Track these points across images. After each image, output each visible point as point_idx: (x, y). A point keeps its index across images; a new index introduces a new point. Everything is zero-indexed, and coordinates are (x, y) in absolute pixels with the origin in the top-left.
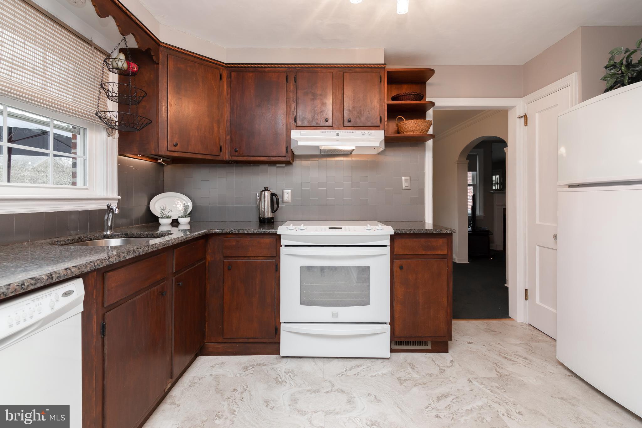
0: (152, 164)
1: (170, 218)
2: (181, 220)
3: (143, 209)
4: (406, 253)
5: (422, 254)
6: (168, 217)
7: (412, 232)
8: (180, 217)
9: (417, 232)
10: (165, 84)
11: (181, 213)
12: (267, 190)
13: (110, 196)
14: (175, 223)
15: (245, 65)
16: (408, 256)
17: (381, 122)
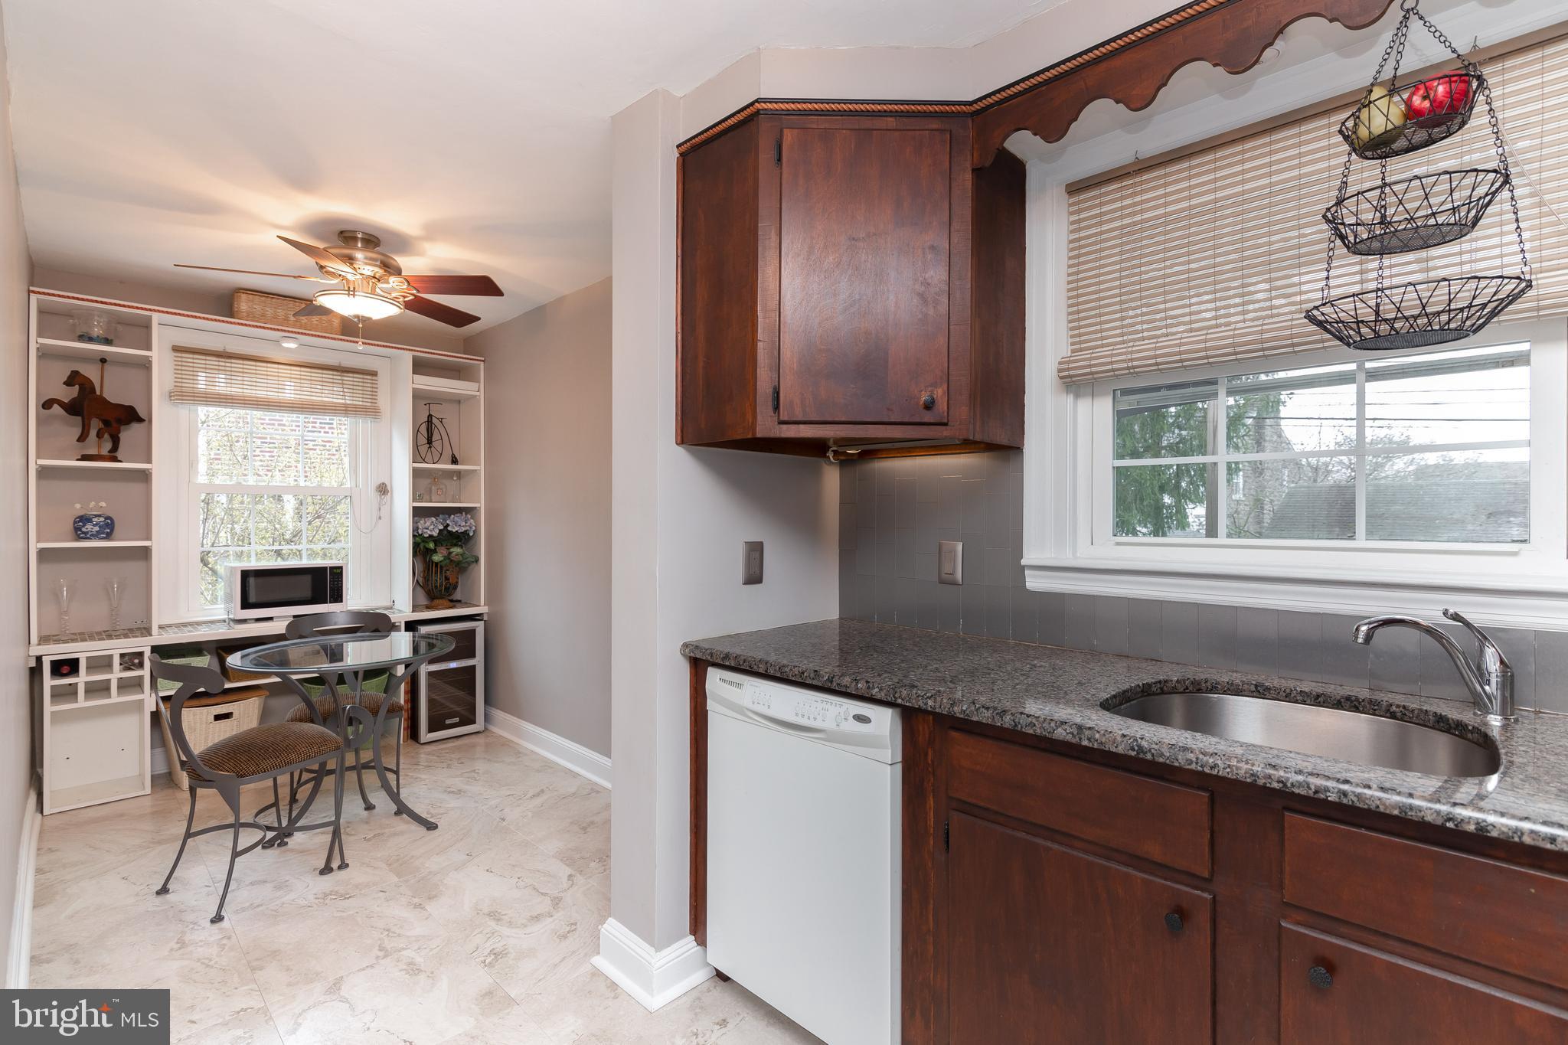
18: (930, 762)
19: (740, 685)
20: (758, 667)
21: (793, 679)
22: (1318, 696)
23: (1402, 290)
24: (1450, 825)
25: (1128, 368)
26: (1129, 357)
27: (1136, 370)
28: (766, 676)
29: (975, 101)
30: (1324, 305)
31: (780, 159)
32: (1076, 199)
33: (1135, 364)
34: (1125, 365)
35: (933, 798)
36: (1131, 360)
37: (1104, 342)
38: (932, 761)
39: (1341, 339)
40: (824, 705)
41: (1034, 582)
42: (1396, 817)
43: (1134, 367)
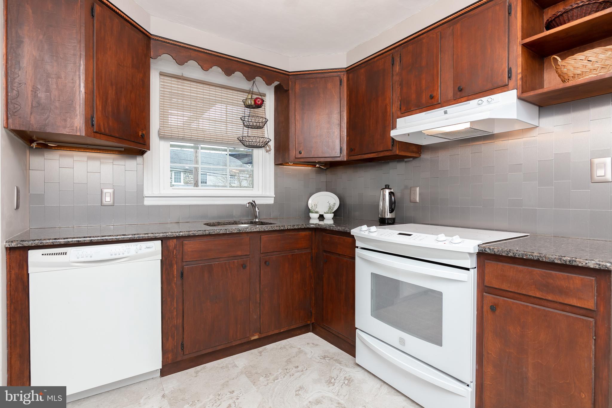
0: (311, 169)
1: (317, 213)
2: (326, 216)
3: (304, 204)
4: (505, 287)
5: (534, 296)
6: (317, 212)
7: (511, 254)
8: (325, 213)
9: (521, 256)
10: (293, 105)
11: (326, 210)
12: (388, 188)
13: (268, 194)
14: (321, 217)
15: (359, 63)
16: (509, 293)
17: (509, 77)
18: (175, 254)
25: (183, 137)
38: (176, 254)
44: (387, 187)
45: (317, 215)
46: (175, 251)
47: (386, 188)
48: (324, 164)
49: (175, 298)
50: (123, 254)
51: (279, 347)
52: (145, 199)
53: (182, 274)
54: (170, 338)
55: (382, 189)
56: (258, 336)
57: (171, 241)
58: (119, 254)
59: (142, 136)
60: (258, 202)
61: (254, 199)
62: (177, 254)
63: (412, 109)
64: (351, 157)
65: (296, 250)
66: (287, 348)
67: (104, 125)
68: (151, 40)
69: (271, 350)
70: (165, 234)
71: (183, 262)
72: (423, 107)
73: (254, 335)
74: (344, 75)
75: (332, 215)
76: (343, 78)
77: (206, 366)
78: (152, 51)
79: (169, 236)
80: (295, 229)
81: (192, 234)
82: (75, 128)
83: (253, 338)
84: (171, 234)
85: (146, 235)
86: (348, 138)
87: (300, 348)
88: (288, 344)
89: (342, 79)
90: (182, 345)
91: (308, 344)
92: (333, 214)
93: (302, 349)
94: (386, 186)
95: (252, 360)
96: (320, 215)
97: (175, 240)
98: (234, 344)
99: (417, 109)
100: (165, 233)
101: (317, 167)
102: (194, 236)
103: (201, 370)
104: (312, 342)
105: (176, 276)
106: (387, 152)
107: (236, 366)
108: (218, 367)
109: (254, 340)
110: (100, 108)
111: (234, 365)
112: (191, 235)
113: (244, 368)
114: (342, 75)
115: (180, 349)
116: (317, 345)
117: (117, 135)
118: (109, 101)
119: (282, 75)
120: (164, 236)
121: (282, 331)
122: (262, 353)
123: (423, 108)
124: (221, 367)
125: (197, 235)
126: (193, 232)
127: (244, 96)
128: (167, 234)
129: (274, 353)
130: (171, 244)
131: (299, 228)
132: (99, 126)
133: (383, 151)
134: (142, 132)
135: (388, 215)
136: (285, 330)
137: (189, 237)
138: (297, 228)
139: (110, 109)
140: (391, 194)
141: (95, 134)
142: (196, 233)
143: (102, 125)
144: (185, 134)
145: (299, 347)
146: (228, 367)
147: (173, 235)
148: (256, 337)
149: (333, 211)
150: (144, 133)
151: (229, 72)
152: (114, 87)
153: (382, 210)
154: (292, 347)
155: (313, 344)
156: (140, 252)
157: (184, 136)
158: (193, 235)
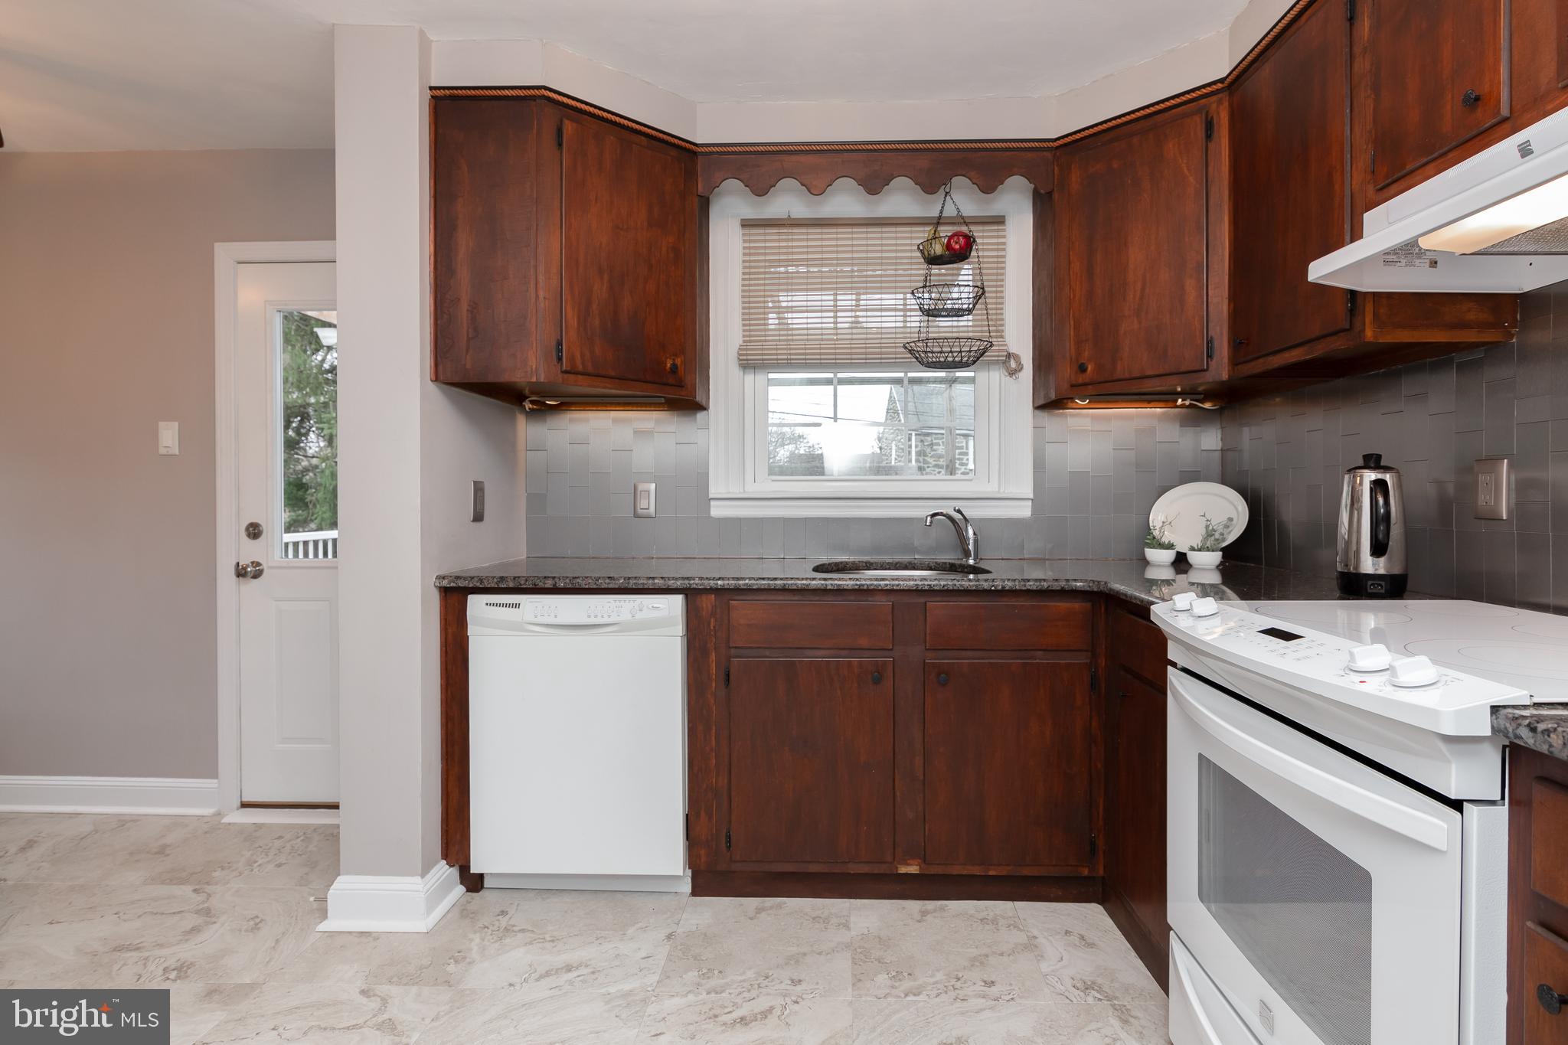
18: (712, 628)
19: (517, 606)
20: (545, 583)
21: (587, 587)
22: (897, 564)
23: (966, 340)
24: (993, 588)
25: (787, 359)
26: (789, 352)
27: (792, 361)
28: (555, 591)
29: (703, 145)
30: (919, 341)
31: (560, 145)
32: (747, 231)
33: (792, 357)
34: (785, 357)
35: (715, 652)
36: (790, 354)
37: (767, 338)
38: (714, 627)
39: (917, 358)
40: (618, 603)
41: (717, 511)
42: (975, 590)
43: (791, 359)
44: (1373, 461)
45: (1168, 556)
46: (712, 620)
47: (1366, 467)
48: (1202, 396)
49: (714, 728)
50: (609, 616)
51: (983, 914)
52: (712, 503)
53: (728, 675)
54: (703, 814)
55: (1349, 471)
56: (918, 868)
57: (704, 598)
58: (596, 616)
59: (674, 369)
60: (972, 511)
61: (958, 504)
62: (717, 628)
63: (1409, 167)
64: (1239, 367)
65: (1040, 652)
66: (1000, 924)
67: (582, 356)
68: (699, 157)
69: (953, 916)
70: (687, 582)
71: (730, 648)
72: (1446, 149)
73: (908, 862)
74: (1220, 102)
75: (1216, 557)
76: (1218, 113)
77: (785, 903)
78: (700, 179)
79: (695, 586)
80: (1028, 591)
81: (744, 585)
82: (529, 369)
83: (903, 870)
84: (700, 582)
85: (650, 581)
86: (1232, 305)
87: (1035, 937)
88: (1011, 915)
89: (1212, 118)
90: (729, 838)
91: (1067, 933)
92: (1221, 553)
93: (1041, 940)
94: (1367, 458)
95: (892, 926)
96: (1178, 553)
97: (713, 596)
98: (854, 868)
99: (1425, 160)
100: (688, 578)
101: (1182, 406)
102: (749, 590)
103: (771, 908)
104: (1083, 933)
105: (714, 677)
106: (1335, 337)
107: (847, 926)
108: (807, 914)
109: (906, 875)
110: (574, 323)
111: (844, 921)
112: (742, 587)
113: (860, 937)
114: (1214, 106)
115: (724, 845)
116: (1091, 945)
117: (612, 373)
118: (595, 306)
119: (1030, 155)
120: (685, 586)
121: (991, 873)
122: (929, 916)
123: (1450, 150)
124: (813, 916)
125: (754, 587)
126: (747, 581)
127: (922, 234)
128: (692, 582)
129: (955, 927)
130: (704, 606)
131: (1043, 589)
132: (572, 359)
133: (1324, 336)
134: (674, 360)
135: (1369, 565)
136: (1004, 873)
137: (737, 590)
138: (1035, 588)
139: (597, 322)
140: (1379, 486)
141: (566, 376)
142: (754, 584)
143: (579, 356)
144: (792, 352)
145: (1036, 933)
146: (828, 923)
147: (702, 584)
148: (913, 869)
149: (1224, 545)
150: (678, 361)
151: (874, 185)
152: (606, 276)
153: (1348, 543)
154: (1015, 927)
155: (1082, 938)
156: (639, 616)
157: (789, 357)
158: (745, 587)
